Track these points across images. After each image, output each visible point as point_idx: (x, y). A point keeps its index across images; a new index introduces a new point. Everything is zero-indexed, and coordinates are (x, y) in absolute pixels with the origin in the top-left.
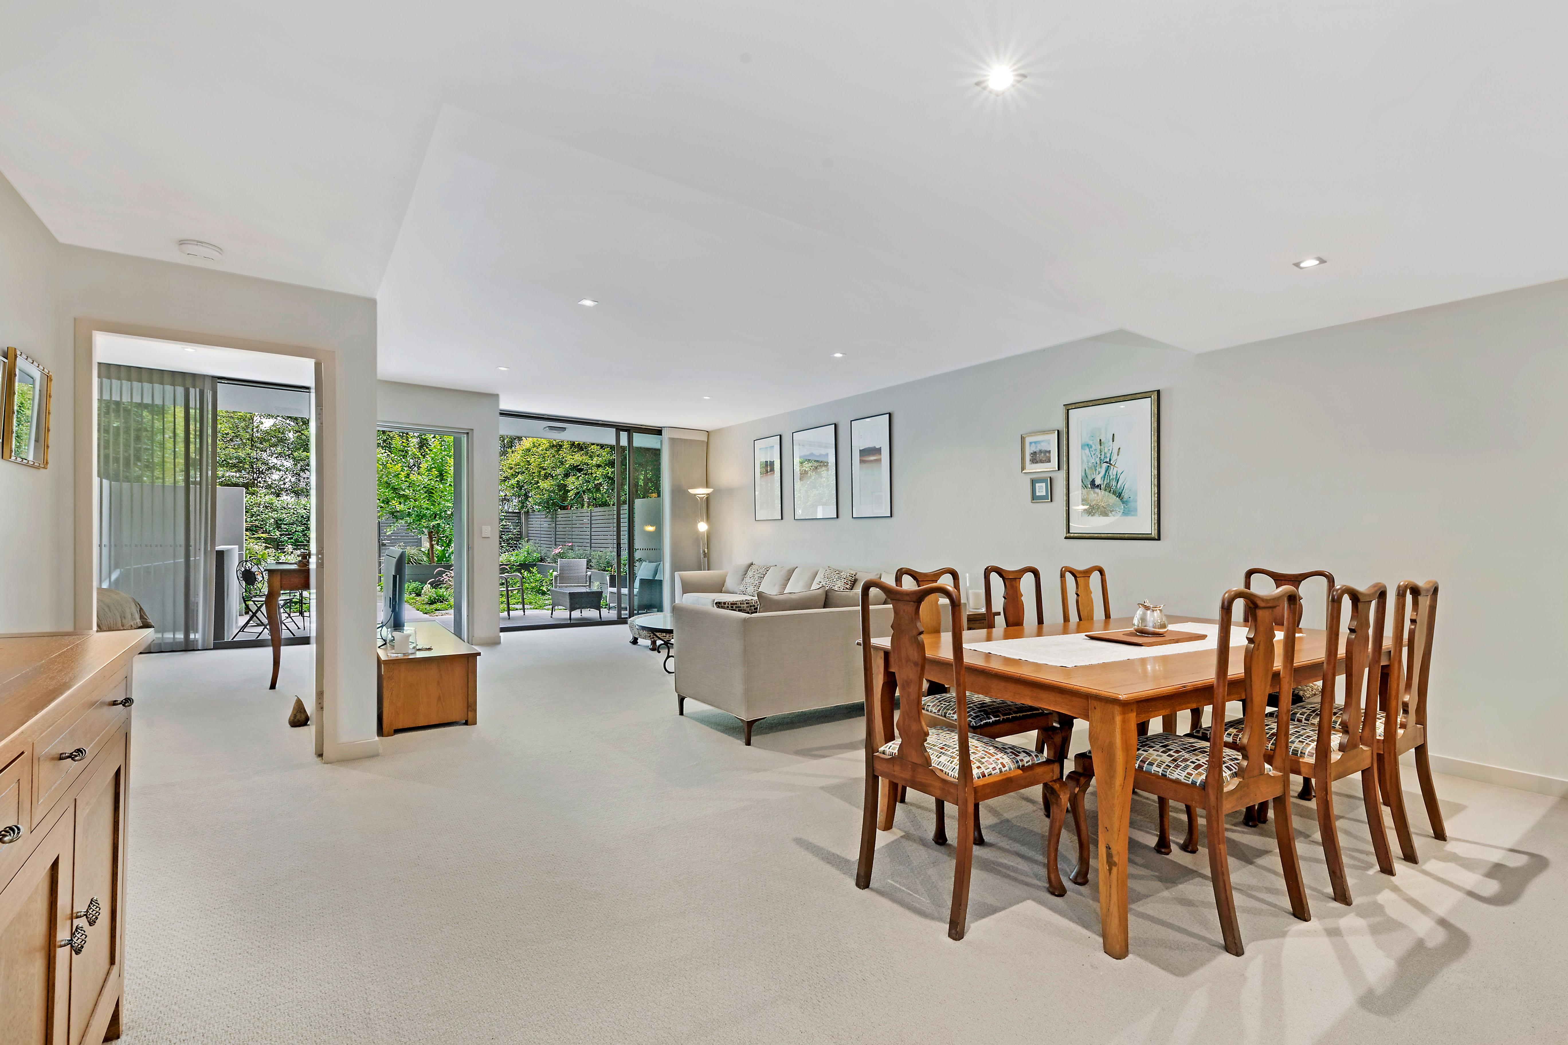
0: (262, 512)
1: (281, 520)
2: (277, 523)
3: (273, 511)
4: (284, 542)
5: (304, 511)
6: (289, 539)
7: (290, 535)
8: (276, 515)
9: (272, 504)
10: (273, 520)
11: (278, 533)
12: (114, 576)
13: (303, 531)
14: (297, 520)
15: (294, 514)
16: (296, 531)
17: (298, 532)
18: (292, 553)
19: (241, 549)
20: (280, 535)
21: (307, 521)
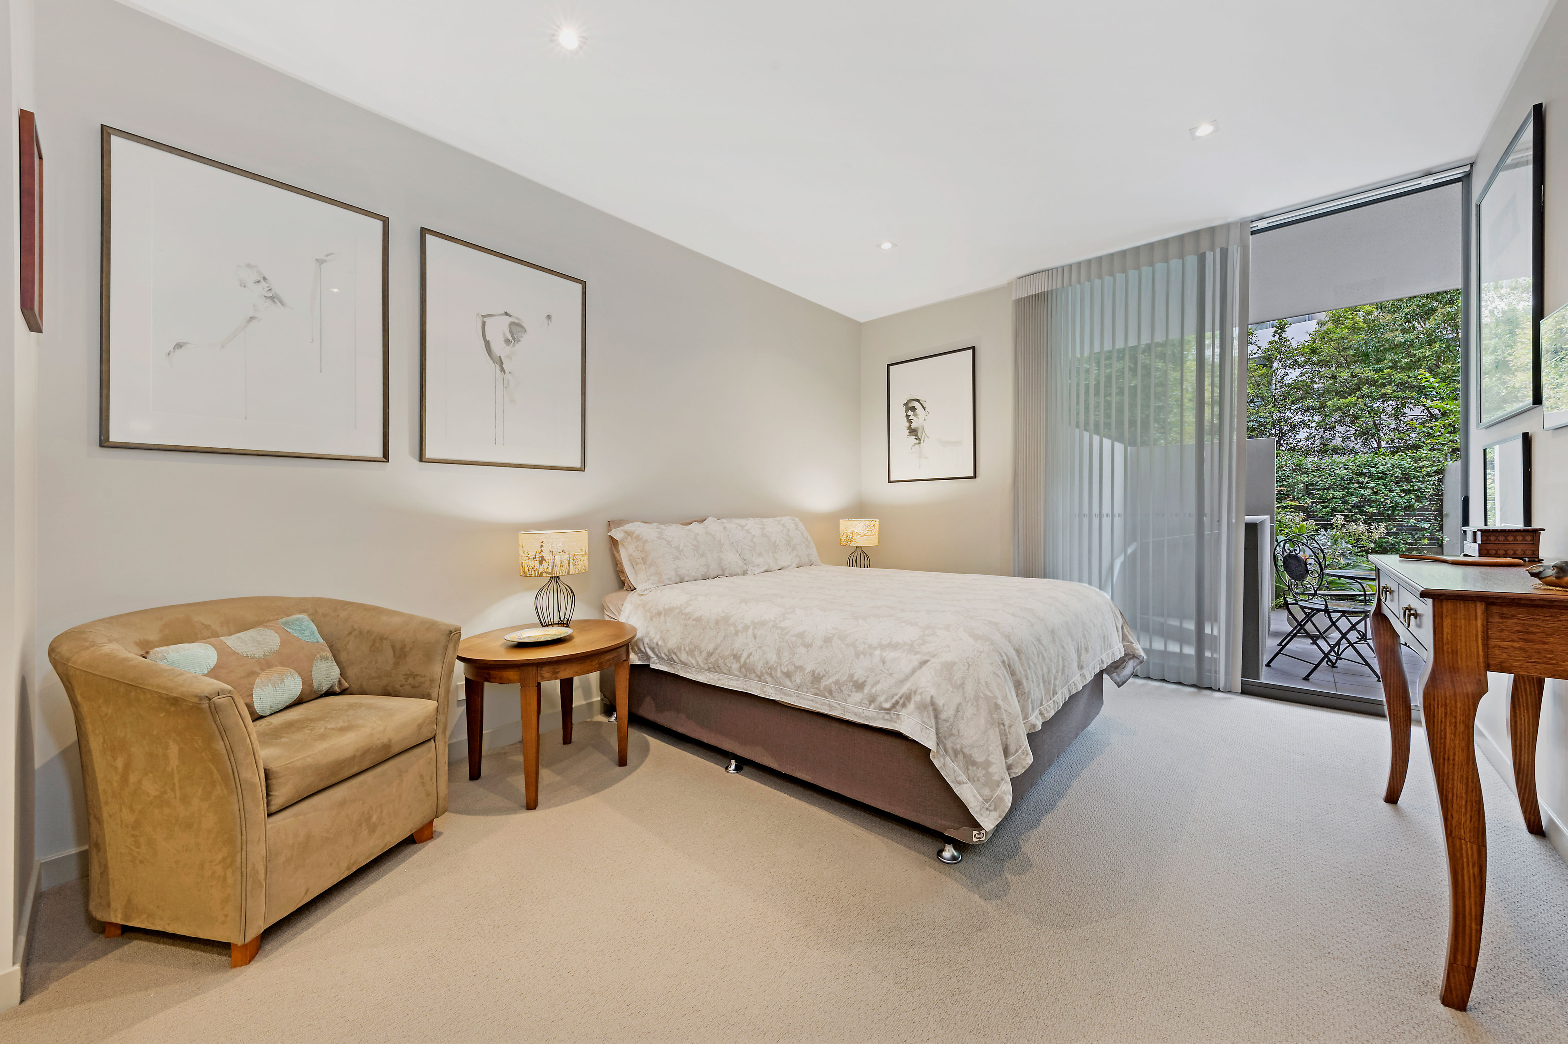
0: (1288, 476)
1: (1312, 485)
2: (1307, 488)
3: (1302, 474)
4: (1316, 511)
5: (1345, 471)
6: (1324, 507)
7: (1325, 502)
8: (1306, 479)
9: (1300, 465)
10: (1303, 485)
11: (1309, 501)
12: (1129, 551)
13: (1343, 498)
14: (1334, 483)
15: (1330, 475)
16: (1333, 498)
17: (1336, 498)
18: (1343, 525)
19: (1272, 521)
20: (1313, 503)
21: (1348, 484)
